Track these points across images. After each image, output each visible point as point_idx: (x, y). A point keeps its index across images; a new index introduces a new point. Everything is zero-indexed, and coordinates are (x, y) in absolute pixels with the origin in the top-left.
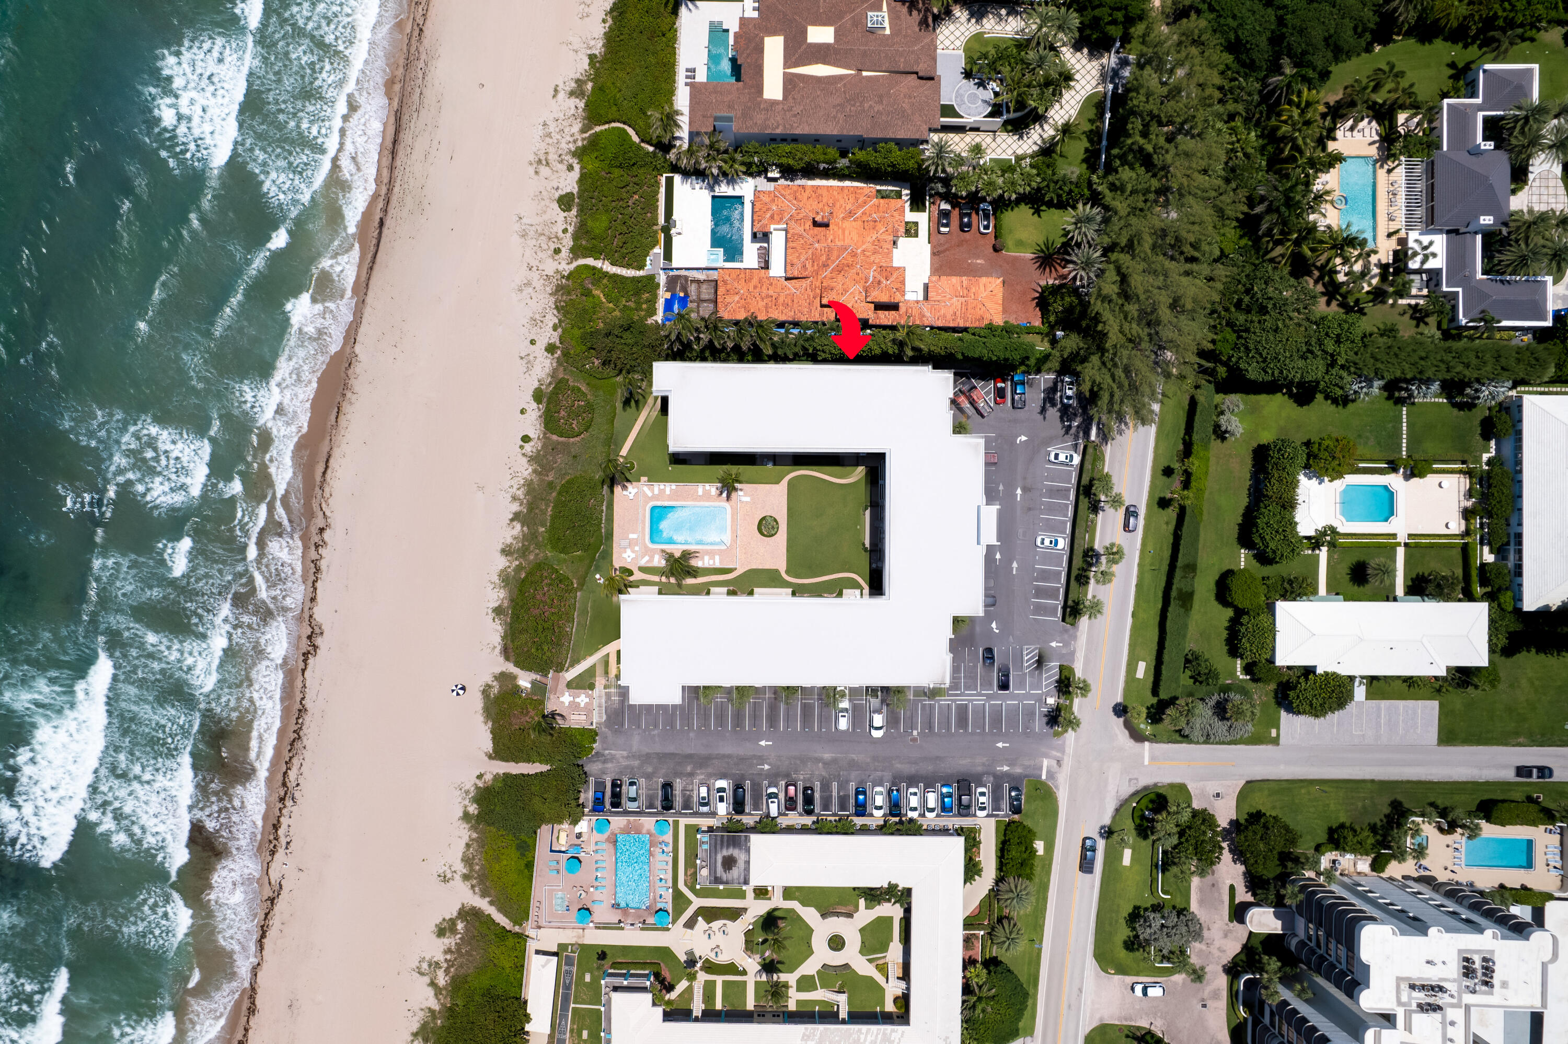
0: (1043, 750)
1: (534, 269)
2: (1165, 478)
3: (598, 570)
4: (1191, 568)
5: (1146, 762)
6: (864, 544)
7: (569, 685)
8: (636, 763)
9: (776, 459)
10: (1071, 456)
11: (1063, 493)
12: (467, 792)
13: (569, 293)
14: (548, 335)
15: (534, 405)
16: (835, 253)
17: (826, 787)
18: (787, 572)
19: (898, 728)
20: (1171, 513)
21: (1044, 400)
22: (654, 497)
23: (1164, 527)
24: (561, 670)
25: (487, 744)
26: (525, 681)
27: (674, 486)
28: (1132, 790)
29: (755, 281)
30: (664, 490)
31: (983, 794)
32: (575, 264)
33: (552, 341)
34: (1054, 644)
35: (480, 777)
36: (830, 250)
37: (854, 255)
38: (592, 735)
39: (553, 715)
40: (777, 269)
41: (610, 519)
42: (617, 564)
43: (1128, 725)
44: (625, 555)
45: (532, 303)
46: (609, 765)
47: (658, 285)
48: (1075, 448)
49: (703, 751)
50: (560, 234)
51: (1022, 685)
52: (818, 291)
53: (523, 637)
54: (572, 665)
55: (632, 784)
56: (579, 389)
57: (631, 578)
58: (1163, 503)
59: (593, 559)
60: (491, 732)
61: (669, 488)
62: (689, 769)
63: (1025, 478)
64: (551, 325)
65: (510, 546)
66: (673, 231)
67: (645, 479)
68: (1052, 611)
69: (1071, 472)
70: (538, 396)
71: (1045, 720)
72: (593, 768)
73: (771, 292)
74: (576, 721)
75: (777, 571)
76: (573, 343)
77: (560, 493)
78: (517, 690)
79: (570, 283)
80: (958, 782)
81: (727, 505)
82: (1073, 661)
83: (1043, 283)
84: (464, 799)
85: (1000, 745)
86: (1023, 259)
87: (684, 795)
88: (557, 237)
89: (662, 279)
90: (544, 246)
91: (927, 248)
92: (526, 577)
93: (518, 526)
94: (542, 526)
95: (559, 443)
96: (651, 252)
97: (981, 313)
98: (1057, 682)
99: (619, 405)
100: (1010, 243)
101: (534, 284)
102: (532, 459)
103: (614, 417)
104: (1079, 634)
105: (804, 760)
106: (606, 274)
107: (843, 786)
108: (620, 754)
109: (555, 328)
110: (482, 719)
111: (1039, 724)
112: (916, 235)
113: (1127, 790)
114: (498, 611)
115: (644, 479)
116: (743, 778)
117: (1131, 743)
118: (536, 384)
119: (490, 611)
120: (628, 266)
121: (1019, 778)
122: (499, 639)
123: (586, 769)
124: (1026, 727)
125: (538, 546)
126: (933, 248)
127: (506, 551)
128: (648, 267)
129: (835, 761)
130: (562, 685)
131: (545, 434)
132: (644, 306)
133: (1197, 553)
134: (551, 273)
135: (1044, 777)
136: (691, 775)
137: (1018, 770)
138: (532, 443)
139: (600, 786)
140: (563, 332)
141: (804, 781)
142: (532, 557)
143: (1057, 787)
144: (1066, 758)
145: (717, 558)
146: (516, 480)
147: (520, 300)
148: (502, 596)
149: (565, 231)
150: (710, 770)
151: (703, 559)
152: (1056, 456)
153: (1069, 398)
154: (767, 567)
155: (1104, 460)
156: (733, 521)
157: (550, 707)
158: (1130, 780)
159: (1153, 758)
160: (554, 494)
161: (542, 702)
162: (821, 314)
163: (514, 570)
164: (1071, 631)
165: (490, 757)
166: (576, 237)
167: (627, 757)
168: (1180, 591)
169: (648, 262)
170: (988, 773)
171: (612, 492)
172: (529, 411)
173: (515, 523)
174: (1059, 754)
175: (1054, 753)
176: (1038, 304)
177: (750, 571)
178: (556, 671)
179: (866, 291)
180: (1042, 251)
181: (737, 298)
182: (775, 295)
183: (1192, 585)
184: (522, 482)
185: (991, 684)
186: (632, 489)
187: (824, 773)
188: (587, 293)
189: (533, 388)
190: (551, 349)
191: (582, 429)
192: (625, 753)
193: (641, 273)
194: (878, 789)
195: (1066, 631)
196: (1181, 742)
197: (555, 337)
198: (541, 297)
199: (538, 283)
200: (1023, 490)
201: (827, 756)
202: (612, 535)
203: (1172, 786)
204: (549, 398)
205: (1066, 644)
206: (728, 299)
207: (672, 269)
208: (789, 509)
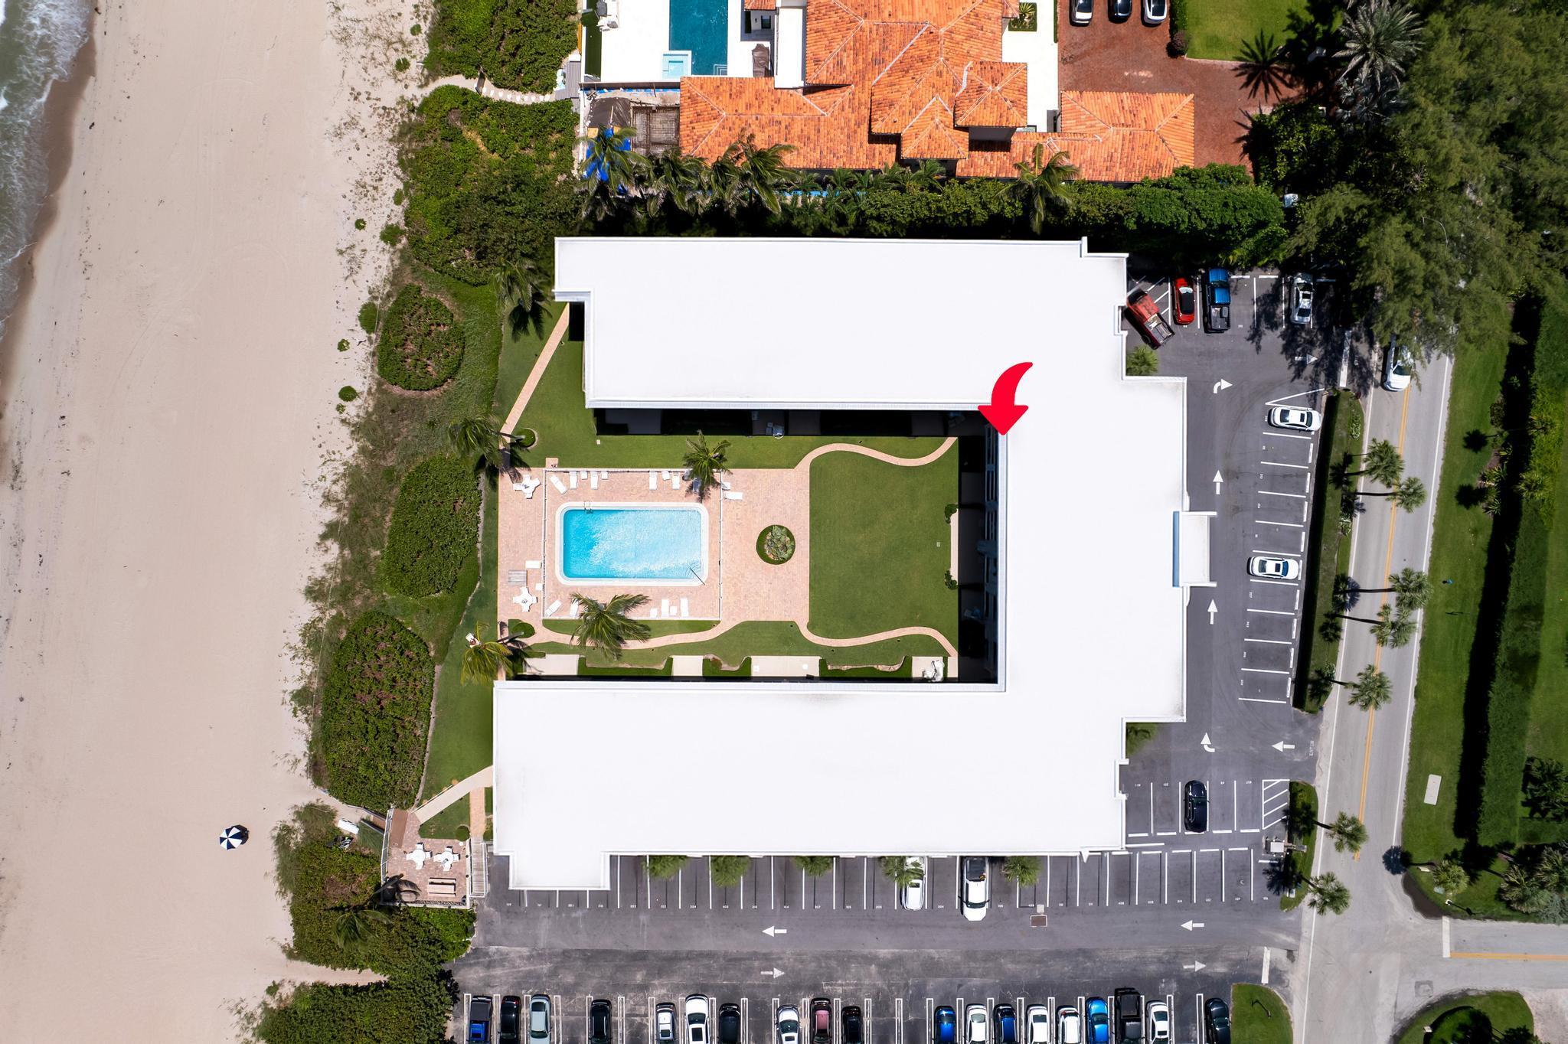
0: (1264, 932)
1: (363, 97)
2: (1469, 453)
3: (470, 626)
4: (1534, 611)
5: (1447, 953)
6: (948, 576)
7: (426, 830)
8: (545, 967)
9: (791, 421)
10: (1310, 415)
11: (1292, 480)
12: (250, 1018)
13: (421, 137)
14: (386, 211)
15: (363, 335)
16: (897, 37)
17: (883, 1007)
18: (811, 627)
19: (1010, 901)
20: (1483, 516)
21: (1259, 316)
22: (569, 495)
23: (1470, 537)
24: (410, 804)
25: (285, 932)
26: (348, 820)
27: (604, 473)
28: (1421, 1002)
29: (748, 96)
30: (587, 480)
31: (1161, 1016)
32: (432, 86)
33: (394, 221)
34: (1280, 746)
35: (272, 990)
36: (887, 32)
37: (932, 37)
38: (465, 920)
39: (397, 881)
40: (789, 73)
41: (492, 535)
42: (503, 616)
43: (1412, 887)
44: (518, 600)
45: (360, 157)
46: (498, 972)
47: (577, 117)
48: (1313, 400)
49: (665, 947)
50: (408, 36)
51: (1225, 820)
52: (865, 112)
53: (344, 745)
54: (428, 796)
55: (537, 1007)
56: (439, 305)
57: (529, 641)
58: (1467, 497)
59: (462, 605)
60: (292, 912)
61: (596, 477)
62: (639, 977)
63: (1228, 455)
64: (391, 193)
65: (321, 582)
66: (603, 22)
67: (554, 461)
68: (1278, 690)
69: (1306, 443)
70: (368, 318)
71: (1266, 879)
72: (469, 977)
73: (778, 115)
74: (436, 895)
75: (792, 625)
76: (429, 222)
77: (405, 489)
78: (338, 837)
79: (424, 119)
80: (1116, 993)
81: (701, 507)
82: (1313, 775)
83: (1254, 112)
84: (244, 1029)
85: (1189, 925)
86: (1219, 70)
87: (631, 1024)
88: (401, 41)
89: (583, 106)
90: (381, 58)
91: (1052, 51)
92: (348, 638)
93: (334, 548)
94: (375, 547)
95: (403, 400)
96: (565, 61)
97: (1157, 155)
98: (1286, 812)
99: (506, 329)
100: (1197, 43)
101: (363, 123)
102: (359, 429)
103: (498, 351)
104: (1322, 727)
105: (845, 959)
106: (486, 104)
107: (914, 1003)
108: (516, 951)
109: (398, 199)
110: (276, 886)
111: (1255, 888)
112: (1033, 27)
113: (1412, 1002)
114: (302, 697)
115: (551, 461)
116: (736, 992)
117: (1417, 919)
118: (365, 298)
119: (288, 698)
120: (524, 87)
121: (1223, 982)
122: (304, 747)
123: (456, 978)
124: (1233, 893)
125: (370, 583)
126: (1062, 51)
127: (315, 592)
128: (560, 87)
129: (898, 960)
130: (411, 832)
131: (380, 384)
132: (553, 156)
133: (1542, 585)
134: (390, 103)
135: (1265, 980)
136: (644, 988)
137: (1220, 969)
138: (358, 402)
139: (481, 1006)
140: (411, 206)
141: (844, 996)
142: (358, 603)
143: (1288, 998)
144: (1303, 946)
145: (684, 602)
146: (330, 466)
147: (337, 153)
148: (308, 671)
149: (416, 30)
150: (677, 979)
151: (658, 605)
152: (1284, 414)
153: (1303, 313)
154: (775, 617)
155: (1362, 423)
156: (712, 535)
157: (391, 867)
158: (1418, 985)
159: (1458, 946)
160: (397, 491)
161: (375, 860)
162: (871, 156)
163: (328, 625)
164: (1310, 723)
165: (291, 955)
166: (433, 40)
167: (529, 958)
168: (1513, 653)
169: (559, 79)
170: (1168, 976)
171: (494, 486)
172: (353, 344)
173: (329, 543)
174: (1290, 940)
175: (1283, 937)
176: (1246, 150)
177: (743, 625)
178: (400, 806)
179: (955, 109)
180: (1254, 55)
181: (715, 126)
182: (785, 120)
183: (1536, 643)
184: (341, 470)
185: (1172, 820)
186: (530, 479)
187: (880, 983)
188: (453, 136)
189: (360, 305)
190: (390, 235)
191: (443, 374)
192: (525, 951)
193: (548, 98)
194: (976, 1011)
195: (1301, 723)
196: (1509, 918)
197: (398, 217)
198: (375, 146)
199: (369, 122)
200: (1226, 475)
201: (885, 952)
202: (496, 564)
203: (1495, 996)
204: (387, 321)
205: (1301, 746)
206: (700, 129)
207: (600, 88)
208: (813, 513)
